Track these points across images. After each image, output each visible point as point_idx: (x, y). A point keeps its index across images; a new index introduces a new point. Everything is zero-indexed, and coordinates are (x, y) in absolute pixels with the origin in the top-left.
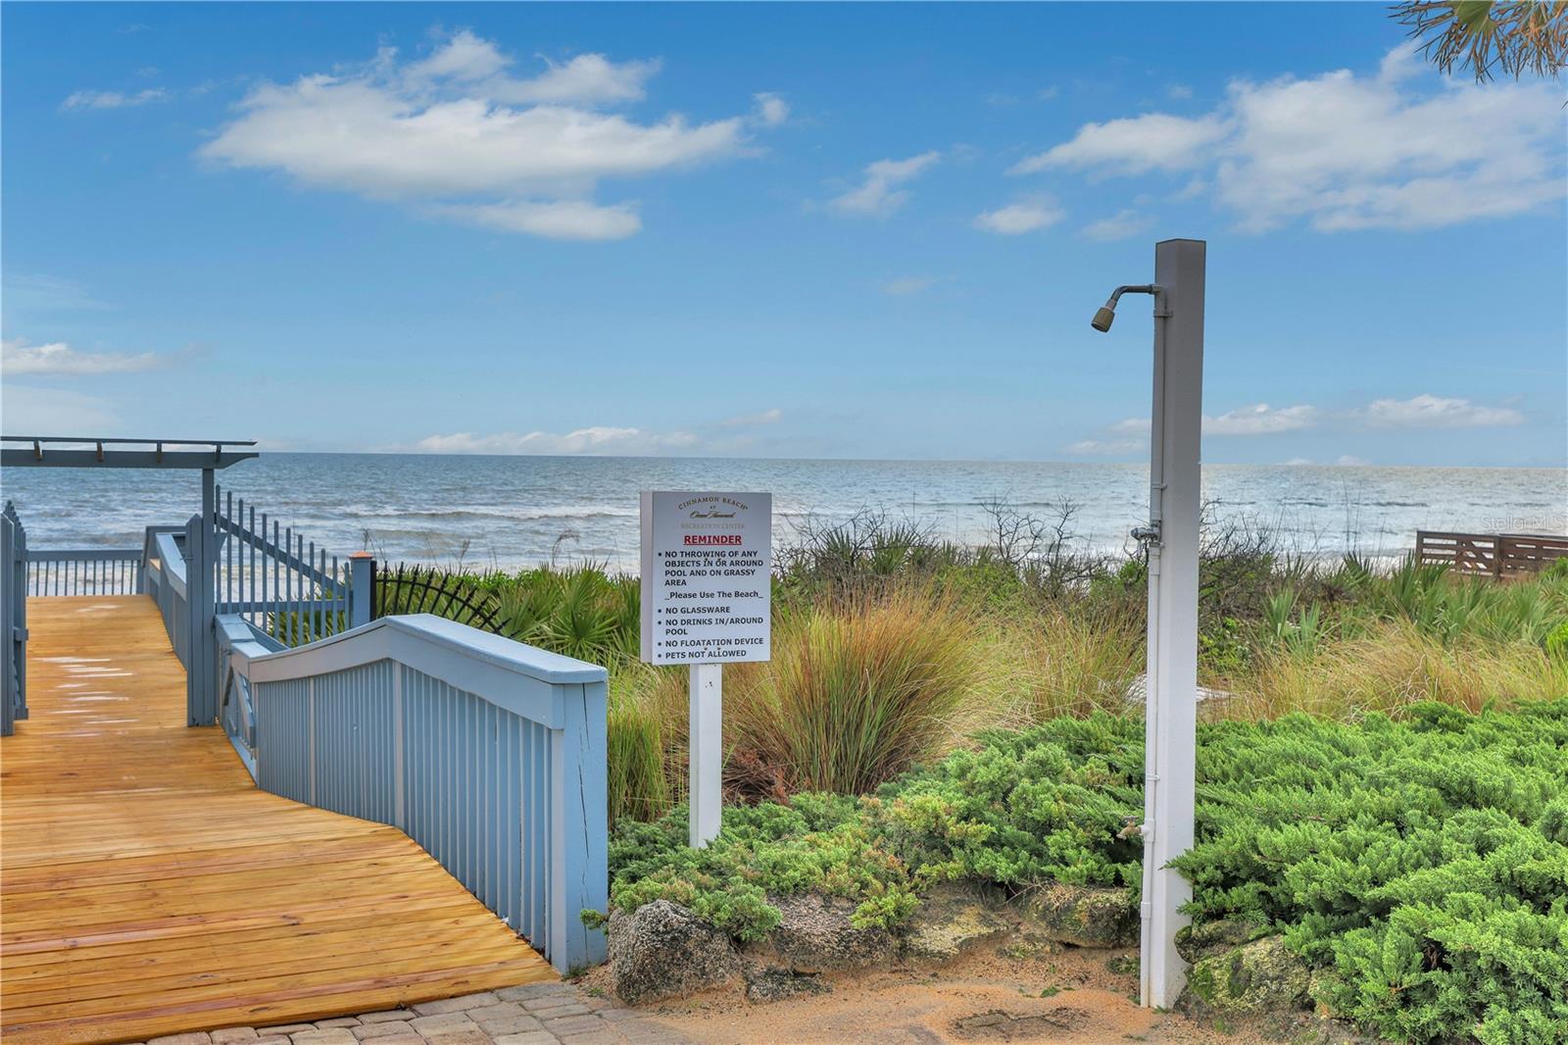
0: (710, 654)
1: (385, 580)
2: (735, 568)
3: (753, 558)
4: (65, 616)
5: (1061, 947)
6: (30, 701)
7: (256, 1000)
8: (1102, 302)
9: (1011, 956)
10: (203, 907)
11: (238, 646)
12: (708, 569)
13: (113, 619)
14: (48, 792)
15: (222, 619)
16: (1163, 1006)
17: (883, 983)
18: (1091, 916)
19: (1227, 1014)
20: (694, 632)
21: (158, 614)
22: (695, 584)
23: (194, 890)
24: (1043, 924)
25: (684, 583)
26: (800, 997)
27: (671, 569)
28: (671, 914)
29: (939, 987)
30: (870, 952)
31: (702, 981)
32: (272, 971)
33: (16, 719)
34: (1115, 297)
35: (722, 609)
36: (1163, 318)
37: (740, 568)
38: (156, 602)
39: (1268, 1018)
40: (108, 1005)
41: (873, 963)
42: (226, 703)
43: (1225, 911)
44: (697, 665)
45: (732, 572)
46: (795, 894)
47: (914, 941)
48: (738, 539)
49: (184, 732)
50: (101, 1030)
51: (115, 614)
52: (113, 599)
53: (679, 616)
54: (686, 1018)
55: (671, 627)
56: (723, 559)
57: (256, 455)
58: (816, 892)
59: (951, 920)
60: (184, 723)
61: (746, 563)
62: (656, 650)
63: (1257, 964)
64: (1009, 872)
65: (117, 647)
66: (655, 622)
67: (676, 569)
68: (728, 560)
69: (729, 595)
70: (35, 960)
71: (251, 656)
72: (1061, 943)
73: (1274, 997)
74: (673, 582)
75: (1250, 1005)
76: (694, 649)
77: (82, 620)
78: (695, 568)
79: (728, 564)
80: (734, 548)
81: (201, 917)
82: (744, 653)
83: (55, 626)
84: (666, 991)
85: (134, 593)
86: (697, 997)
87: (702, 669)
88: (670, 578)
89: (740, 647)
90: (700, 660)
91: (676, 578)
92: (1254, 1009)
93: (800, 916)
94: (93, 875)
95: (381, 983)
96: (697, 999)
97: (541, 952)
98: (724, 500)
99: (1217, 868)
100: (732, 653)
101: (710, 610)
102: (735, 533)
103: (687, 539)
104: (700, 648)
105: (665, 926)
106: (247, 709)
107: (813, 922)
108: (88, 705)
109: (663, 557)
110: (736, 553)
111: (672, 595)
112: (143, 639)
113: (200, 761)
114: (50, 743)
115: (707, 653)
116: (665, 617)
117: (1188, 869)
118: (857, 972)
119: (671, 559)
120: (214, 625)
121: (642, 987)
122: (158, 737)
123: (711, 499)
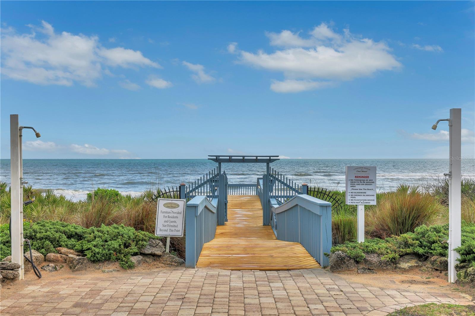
0: (361, 203)
1: (311, 191)
2: (367, 183)
3: (372, 181)
4: (238, 200)
5: (434, 270)
6: (228, 218)
7: (261, 266)
8: (435, 123)
9: (422, 271)
10: (254, 252)
11: (273, 205)
12: (361, 183)
13: (249, 201)
14: (231, 237)
15: (271, 199)
16: (453, 282)
17: (390, 273)
18: (440, 262)
19: (463, 283)
20: (358, 198)
21: (260, 200)
22: (357, 187)
23: (253, 250)
24: (431, 264)
25: (355, 186)
26: (369, 273)
27: (352, 183)
28: (341, 254)
29: (402, 275)
30: (386, 266)
31: (348, 268)
32: (265, 263)
33: (225, 221)
34: (438, 122)
35: (364, 193)
36: (451, 126)
37: (369, 183)
38: (259, 197)
39: (472, 284)
40: (234, 265)
41: (387, 269)
42: (271, 220)
43: (466, 260)
44: (358, 205)
45: (367, 184)
46: (371, 253)
47: (398, 265)
48: (368, 177)
49: (262, 227)
50: (232, 268)
51: (249, 199)
52: (250, 196)
53: (354, 194)
54: (343, 275)
55: (352, 196)
56: (364, 181)
57: (279, 159)
58: (377, 253)
59: (408, 262)
60: (262, 225)
61: (370, 182)
62: (348, 201)
63: (470, 272)
64: (422, 252)
65: (249, 207)
66: (348, 195)
67: (353, 183)
68: (366, 181)
69: (366, 189)
70: (222, 258)
71: (275, 207)
72: (434, 269)
73: (473, 279)
74: (352, 186)
75: (467, 280)
76: (357, 201)
77: (242, 201)
78: (358, 183)
79: (366, 182)
80: (367, 179)
81: (254, 254)
82: (370, 203)
83: (235, 202)
84: (340, 270)
85: (255, 195)
86: (347, 271)
87: (359, 206)
88: (352, 185)
89: (369, 201)
90: (359, 204)
91: (353, 185)
92: (468, 281)
93: (371, 257)
94: (235, 246)
95: (285, 266)
96: (346, 272)
97: (319, 264)
98: (365, 168)
99: (465, 251)
100: (367, 203)
101: (361, 193)
102: (367, 175)
103: (356, 177)
104: (359, 201)
105: (340, 256)
106: (275, 220)
107: (374, 258)
108: (241, 220)
109: (350, 181)
110: (368, 180)
111: (352, 189)
112: (255, 206)
113: (265, 233)
114: (232, 227)
115: (361, 202)
116: (350, 194)
117: (458, 251)
118: (384, 270)
119: (352, 181)
120: (269, 201)
121: (335, 268)
122: (256, 227)
123: (361, 168)
